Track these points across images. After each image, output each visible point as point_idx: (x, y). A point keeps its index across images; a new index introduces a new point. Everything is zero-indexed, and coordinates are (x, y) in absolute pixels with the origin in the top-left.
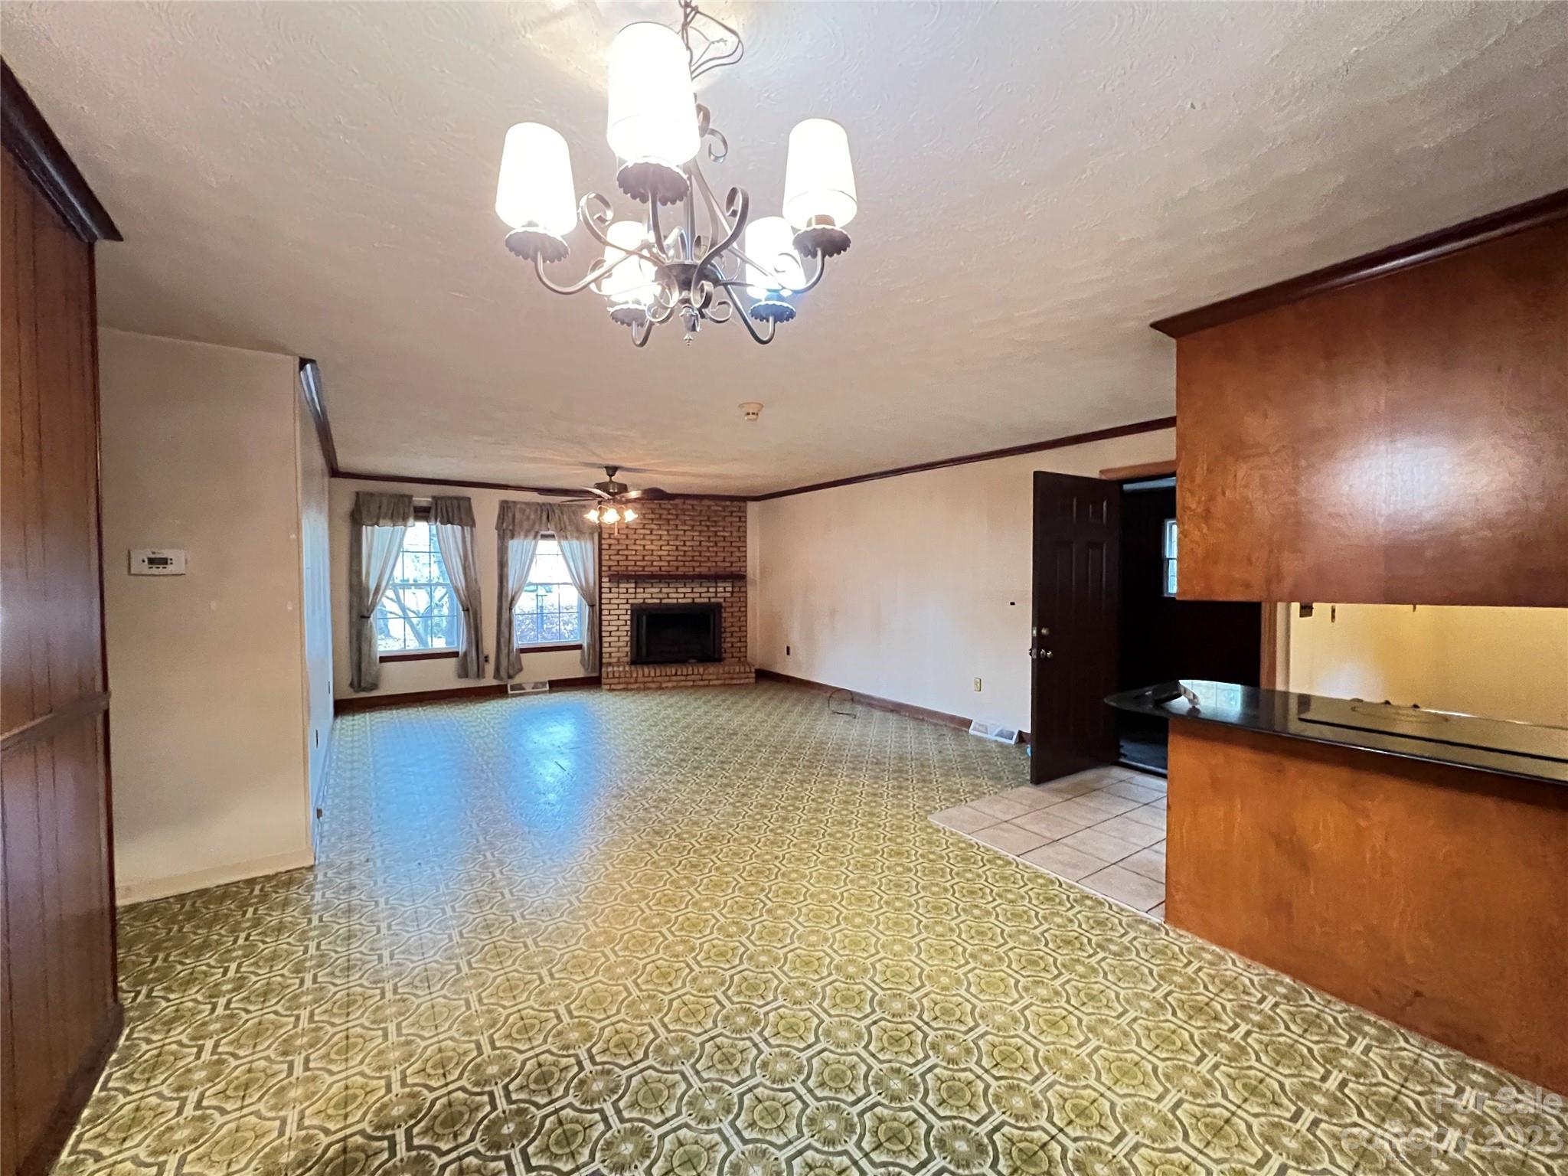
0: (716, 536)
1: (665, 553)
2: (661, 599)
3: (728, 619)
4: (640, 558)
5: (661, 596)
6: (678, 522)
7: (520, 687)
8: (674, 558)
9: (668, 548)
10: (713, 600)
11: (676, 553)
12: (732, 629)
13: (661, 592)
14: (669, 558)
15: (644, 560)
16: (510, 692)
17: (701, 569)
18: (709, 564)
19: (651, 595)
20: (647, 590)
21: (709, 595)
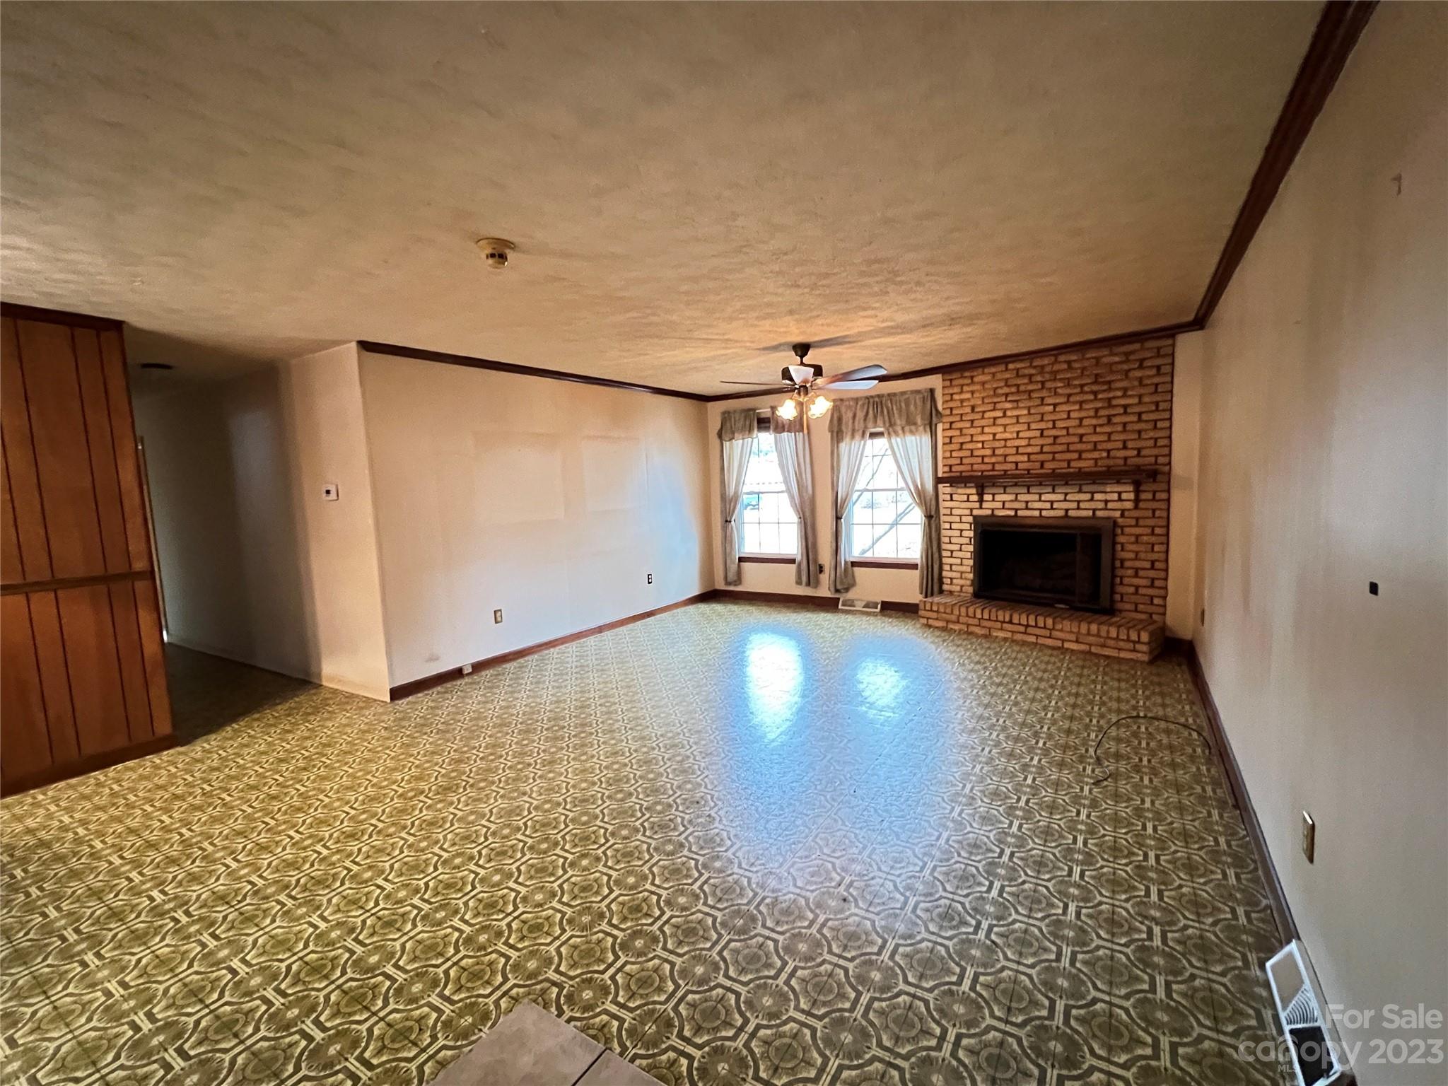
0: (1110, 406)
1: (1024, 443)
2: (1016, 510)
3: (1128, 547)
4: (988, 452)
5: (1016, 505)
6: (1044, 393)
7: (850, 603)
8: (1037, 449)
9: (1028, 434)
10: (1099, 514)
11: (1041, 442)
12: (1138, 564)
13: (1016, 500)
14: (1029, 450)
15: (994, 454)
16: (840, 607)
17: (1082, 464)
18: (1096, 455)
19: (1000, 504)
20: (998, 497)
21: (1093, 505)
